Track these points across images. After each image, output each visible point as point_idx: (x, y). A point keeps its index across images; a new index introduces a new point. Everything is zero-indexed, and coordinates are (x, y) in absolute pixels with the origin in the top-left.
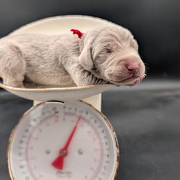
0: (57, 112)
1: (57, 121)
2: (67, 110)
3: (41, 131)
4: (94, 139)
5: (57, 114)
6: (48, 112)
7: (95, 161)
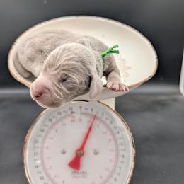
0: (73, 112)
1: (73, 121)
2: (83, 110)
3: (56, 130)
4: (110, 140)
5: (73, 115)
6: (64, 112)
7: (111, 161)
